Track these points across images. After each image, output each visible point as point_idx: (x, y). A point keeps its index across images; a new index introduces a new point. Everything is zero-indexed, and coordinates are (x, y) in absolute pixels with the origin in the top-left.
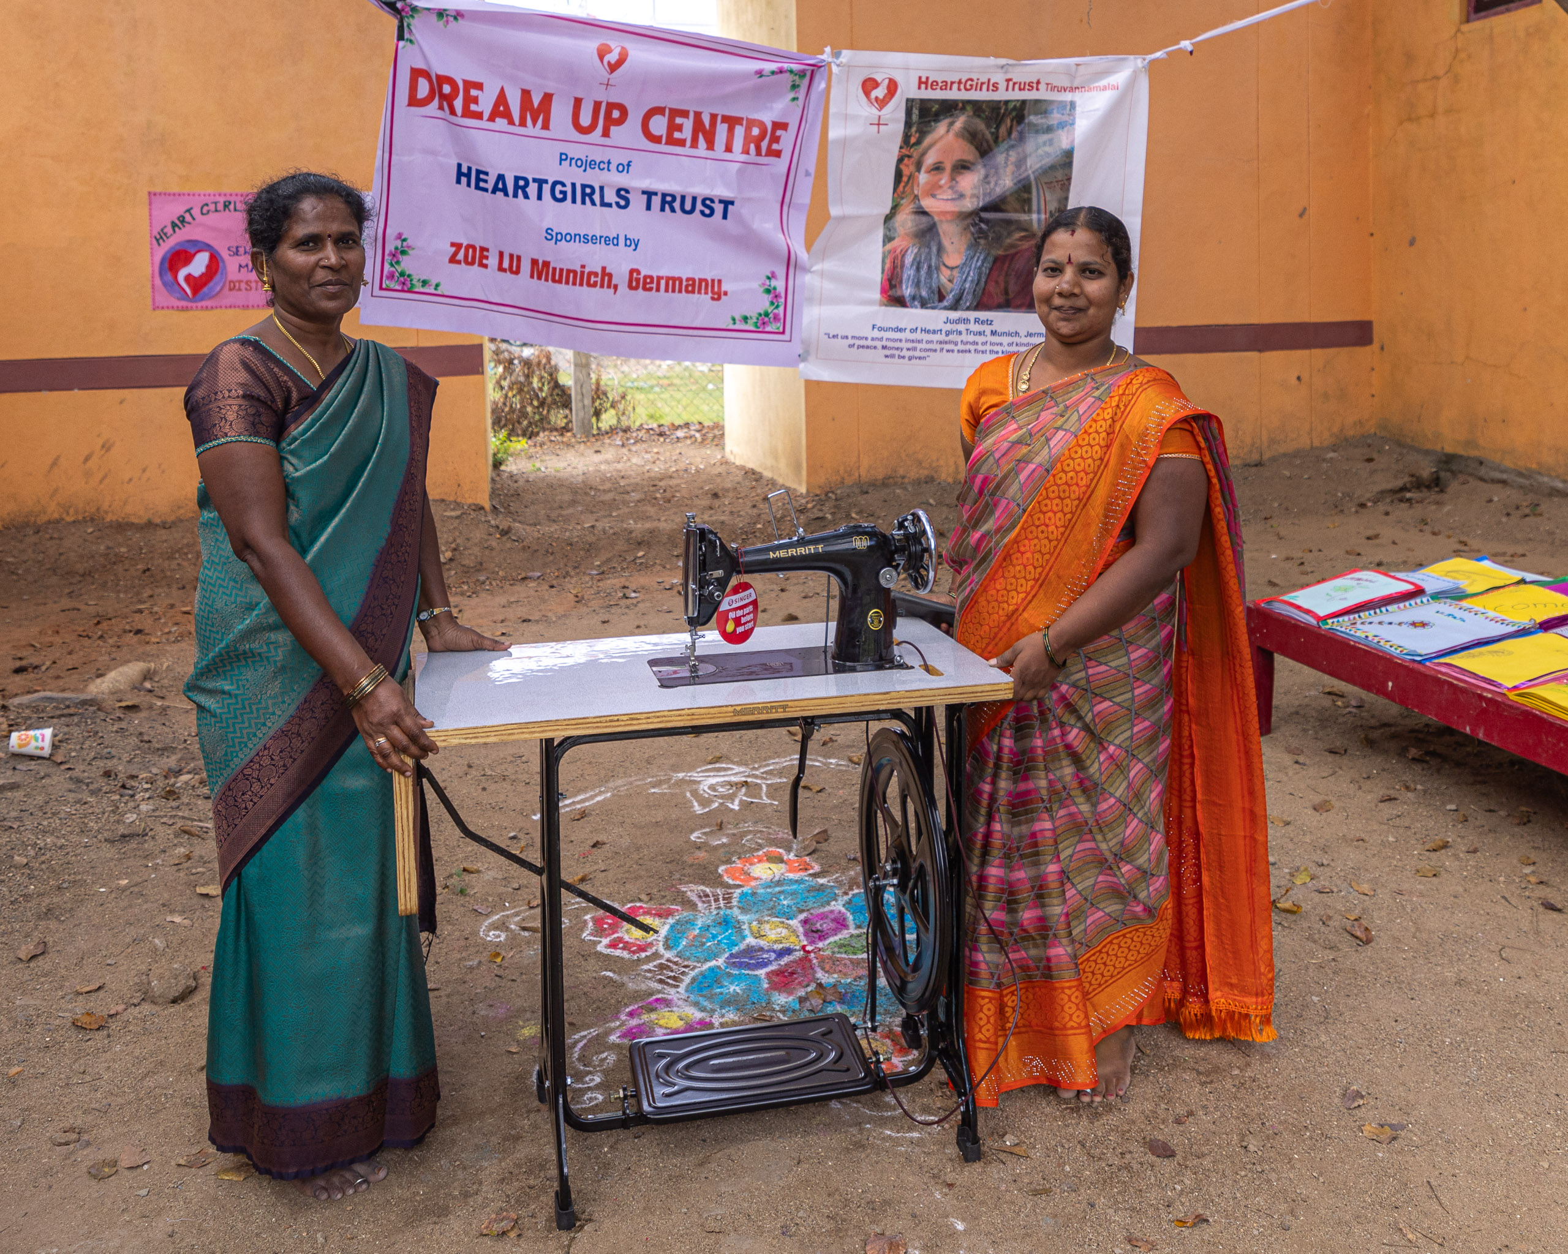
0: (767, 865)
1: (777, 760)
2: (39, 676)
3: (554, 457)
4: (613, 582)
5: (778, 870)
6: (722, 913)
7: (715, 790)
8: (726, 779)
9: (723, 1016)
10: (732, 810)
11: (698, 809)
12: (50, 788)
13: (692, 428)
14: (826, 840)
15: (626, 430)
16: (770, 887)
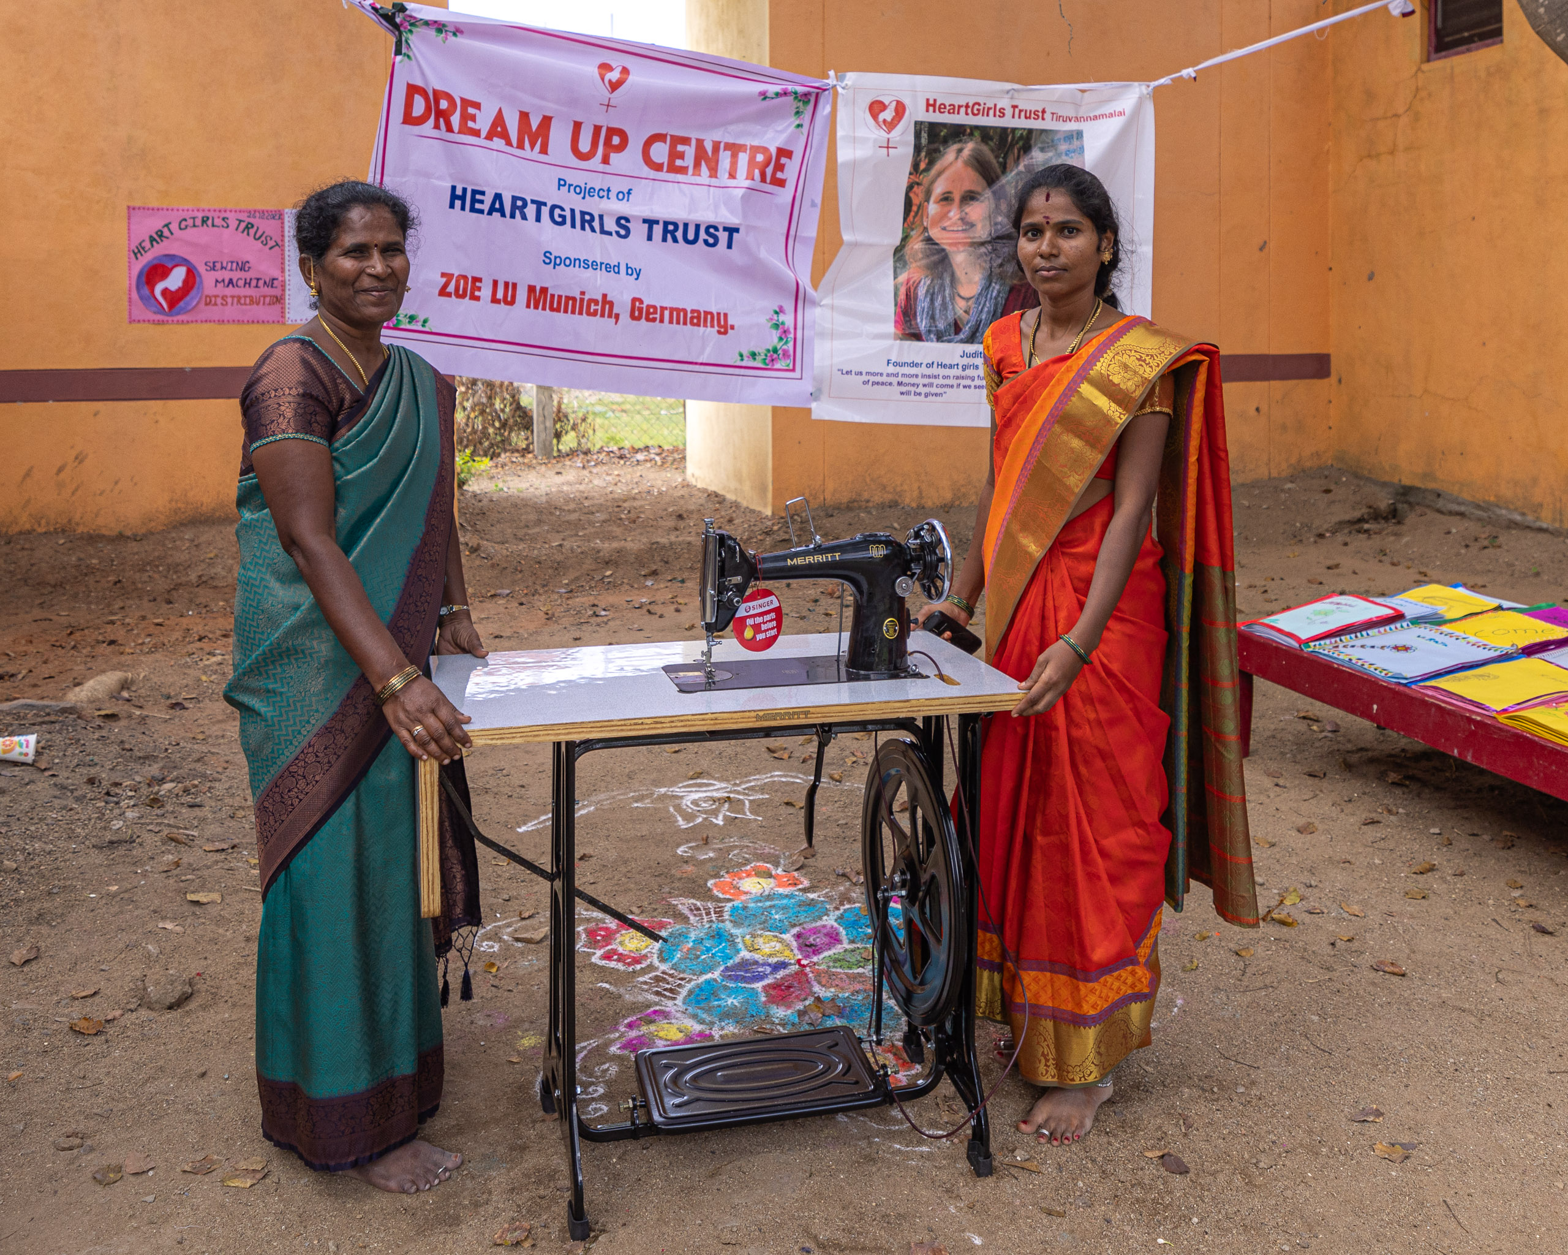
0: (756, 880)
1: (757, 777)
2: (15, 685)
3: (516, 478)
4: (581, 600)
5: (767, 885)
6: (714, 926)
7: (698, 805)
8: (708, 794)
9: (722, 1029)
10: (716, 825)
11: (682, 823)
12: (36, 794)
13: (652, 451)
14: (813, 856)
15: (587, 452)
16: (760, 901)
